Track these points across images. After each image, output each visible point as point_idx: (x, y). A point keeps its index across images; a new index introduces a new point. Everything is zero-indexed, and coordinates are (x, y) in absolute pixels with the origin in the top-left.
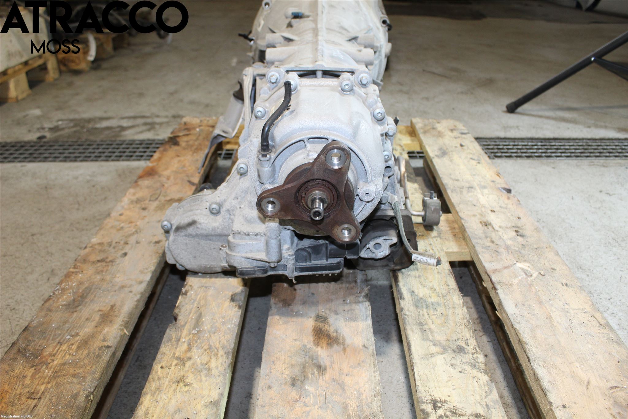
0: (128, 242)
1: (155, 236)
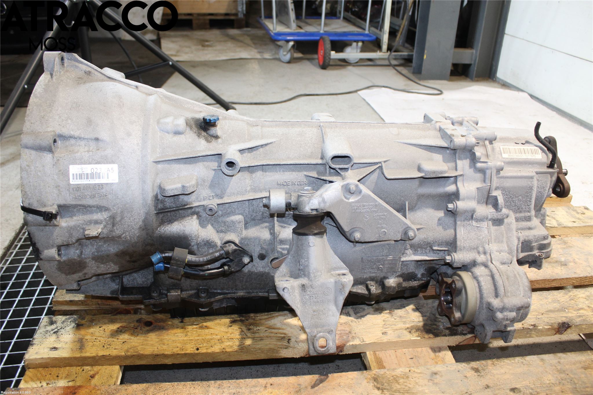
1: (465, 376)
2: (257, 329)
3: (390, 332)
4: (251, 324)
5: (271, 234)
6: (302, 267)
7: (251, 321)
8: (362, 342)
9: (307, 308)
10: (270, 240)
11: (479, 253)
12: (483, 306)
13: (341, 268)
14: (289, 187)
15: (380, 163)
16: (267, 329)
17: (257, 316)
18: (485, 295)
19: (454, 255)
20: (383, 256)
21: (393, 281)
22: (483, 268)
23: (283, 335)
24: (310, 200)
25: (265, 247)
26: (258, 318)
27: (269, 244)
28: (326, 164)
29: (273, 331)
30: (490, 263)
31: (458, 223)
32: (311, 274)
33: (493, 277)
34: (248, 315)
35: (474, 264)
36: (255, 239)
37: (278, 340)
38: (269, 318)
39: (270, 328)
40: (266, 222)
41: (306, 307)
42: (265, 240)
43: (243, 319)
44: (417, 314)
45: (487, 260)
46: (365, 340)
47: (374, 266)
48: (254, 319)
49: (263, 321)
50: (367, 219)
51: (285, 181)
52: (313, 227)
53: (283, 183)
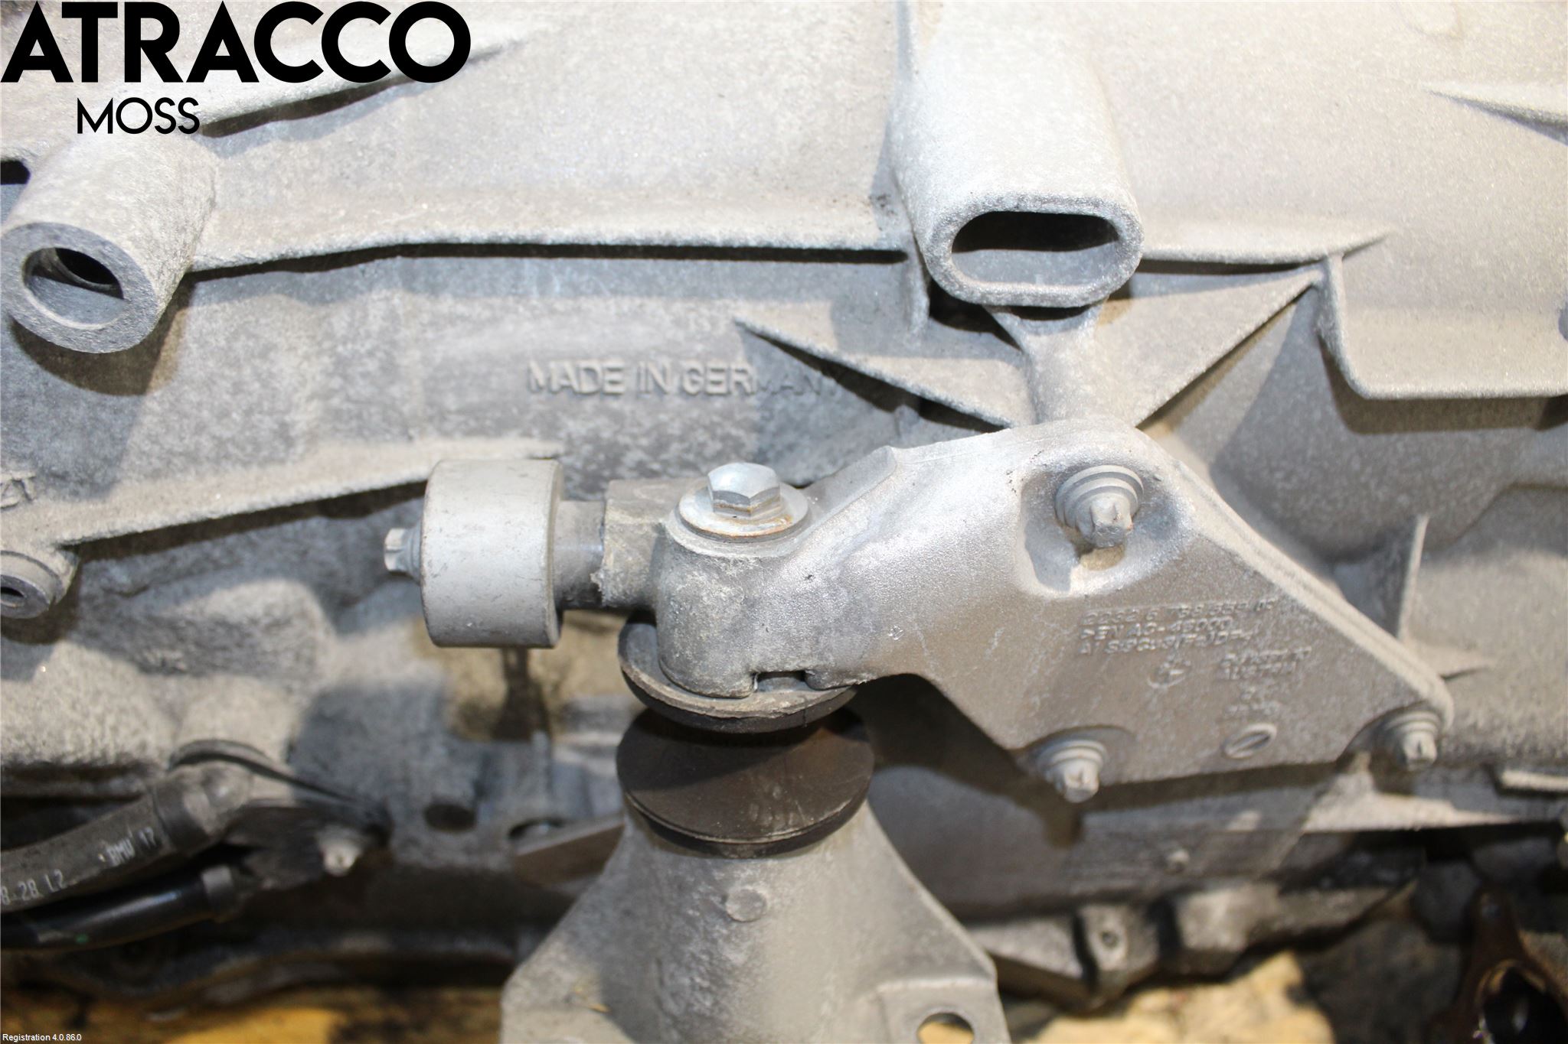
14: (614, 404)
15: (1317, 262)
21: (1231, 911)
24: (750, 603)
28: (911, 250)
50: (1165, 687)
51: (584, 364)
52: (766, 790)
53: (566, 377)
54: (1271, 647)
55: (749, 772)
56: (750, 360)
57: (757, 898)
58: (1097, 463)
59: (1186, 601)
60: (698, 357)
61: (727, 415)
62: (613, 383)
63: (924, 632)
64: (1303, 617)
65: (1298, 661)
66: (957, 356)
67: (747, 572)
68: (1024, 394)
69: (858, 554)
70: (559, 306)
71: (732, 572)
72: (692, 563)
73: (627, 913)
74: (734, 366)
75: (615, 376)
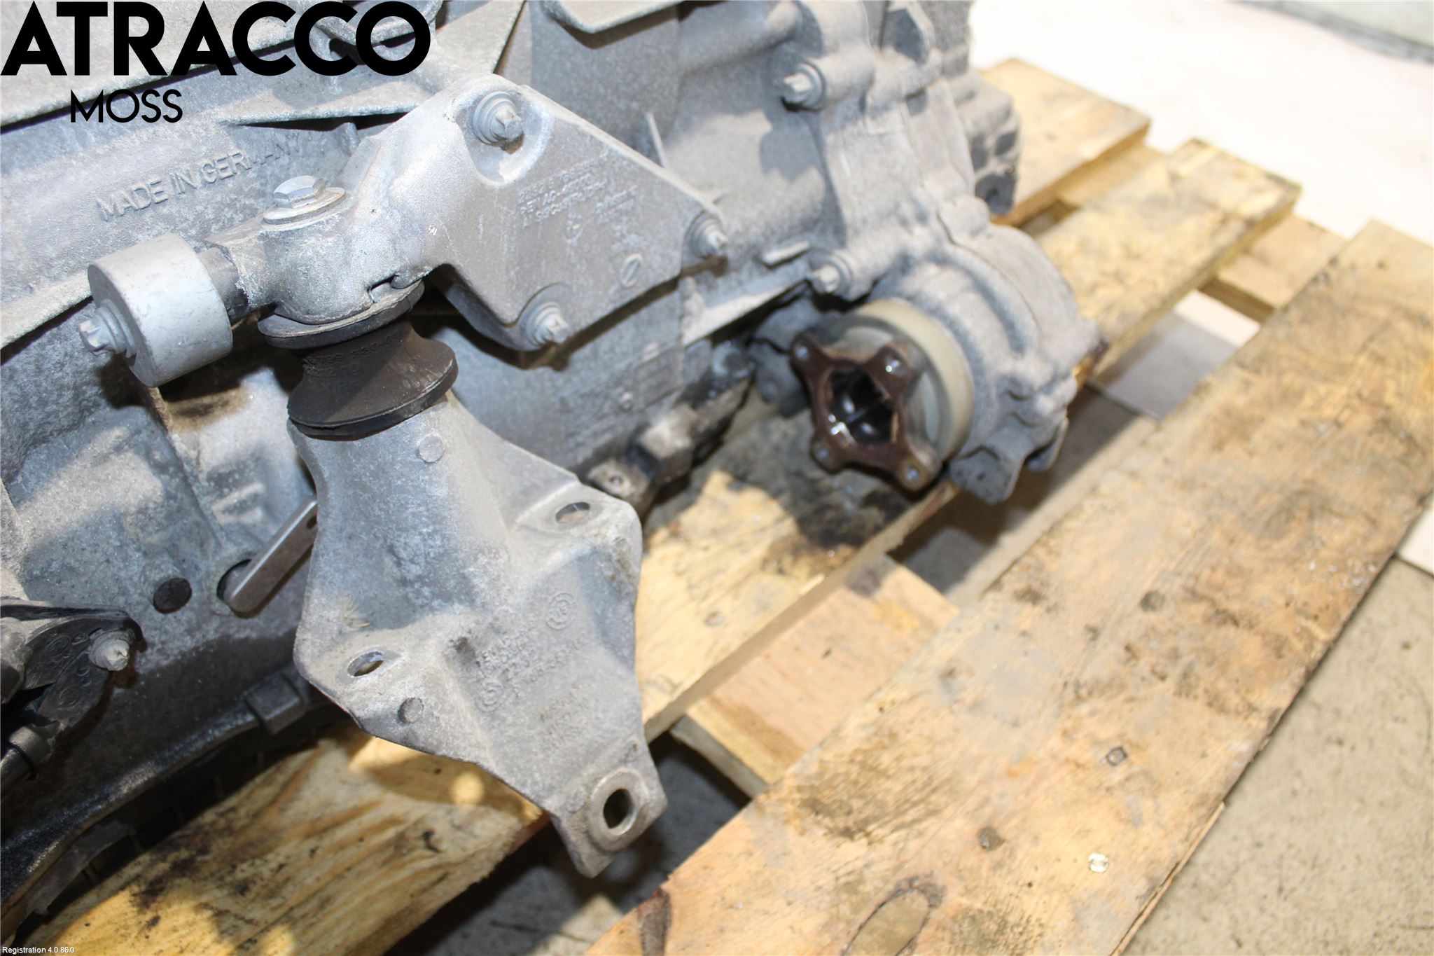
0: (1122, 653)
1: (1024, 634)
2: (274, 865)
3: (726, 606)
4: (232, 862)
5: (160, 468)
6: (415, 570)
7: (221, 845)
8: (672, 693)
9: (510, 720)
10: (169, 496)
11: (904, 223)
12: (988, 396)
13: (550, 484)
14: (164, 210)
16: (312, 843)
17: (233, 809)
18: (988, 358)
19: (844, 261)
20: (625, 355)
21: (673, 429)
22: (932, 270)
23: (391, 833)
24: (348, 242)
25: (155, 539)
26: (242, 812)
27: (169, 517)
29: (341, 834)
30: (949, 249)
31: (830, 139)
32: (476, 581)
33: (983, 290)
34: (193, 825)
35: (904, 264)
36: (93, 527)
37: (385, 862)
38: (285, 786)
39: (319, 829)
40: (109, 425)
41: (504, 720)
42: (142, 511)
43: (184, 854)
44: (753, 497)
45: (938, 240)
46: (676, 680)
47: (607, 408)
48: (229, 830)
49: (273, 819)
50: (575, 240)
51: (134, 187)
52: (405, 369)
53: (126, 201)
54: (617, 191)
55: (390, 364)
56: (239, 146)
57: (436, 440)
58: (487, 93)
59: (563, 168)
60: (206, 156)
61: (239, 191)
62: (158, 193)
63: (446, 225)
64: (625, 163)
65: (634, 197)
66: (366, 88)
67: (337, 224)
68: (418, 89)
69: (392, 188)
70: (99, 151)
71: (328, 228)
72: (301, 236)
73: (350, 537)
74: (231, 154)
75: (158, 189)
